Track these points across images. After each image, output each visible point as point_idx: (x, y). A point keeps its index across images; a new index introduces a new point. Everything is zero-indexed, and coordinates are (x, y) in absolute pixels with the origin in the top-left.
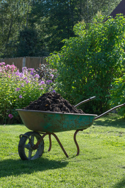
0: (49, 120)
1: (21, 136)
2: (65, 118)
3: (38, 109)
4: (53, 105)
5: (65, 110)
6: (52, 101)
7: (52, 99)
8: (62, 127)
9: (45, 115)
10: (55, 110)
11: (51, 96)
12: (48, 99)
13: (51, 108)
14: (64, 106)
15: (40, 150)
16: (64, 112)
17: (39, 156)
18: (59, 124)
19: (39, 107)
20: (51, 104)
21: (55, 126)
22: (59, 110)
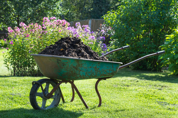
0: (64, 66)
1: (34, 83)
2: (82, 64)
3: (52, 53)
4: (70, 50)
5: (83, 56)
6: (69, 45)
7: (70, 44)
8: (79, 74)
9: (58, 60)
10: (71, 55)
11: (69, 41)
12: (65, 43)
13: (67, 53)
14: (83, 51)
15: (56, 99)
16: (80, 58)
17: (55, 105)
18: (76, 70)
19: (53, 52)
20: (67, 49)
21: (71, 73)
22: (75, 55)
